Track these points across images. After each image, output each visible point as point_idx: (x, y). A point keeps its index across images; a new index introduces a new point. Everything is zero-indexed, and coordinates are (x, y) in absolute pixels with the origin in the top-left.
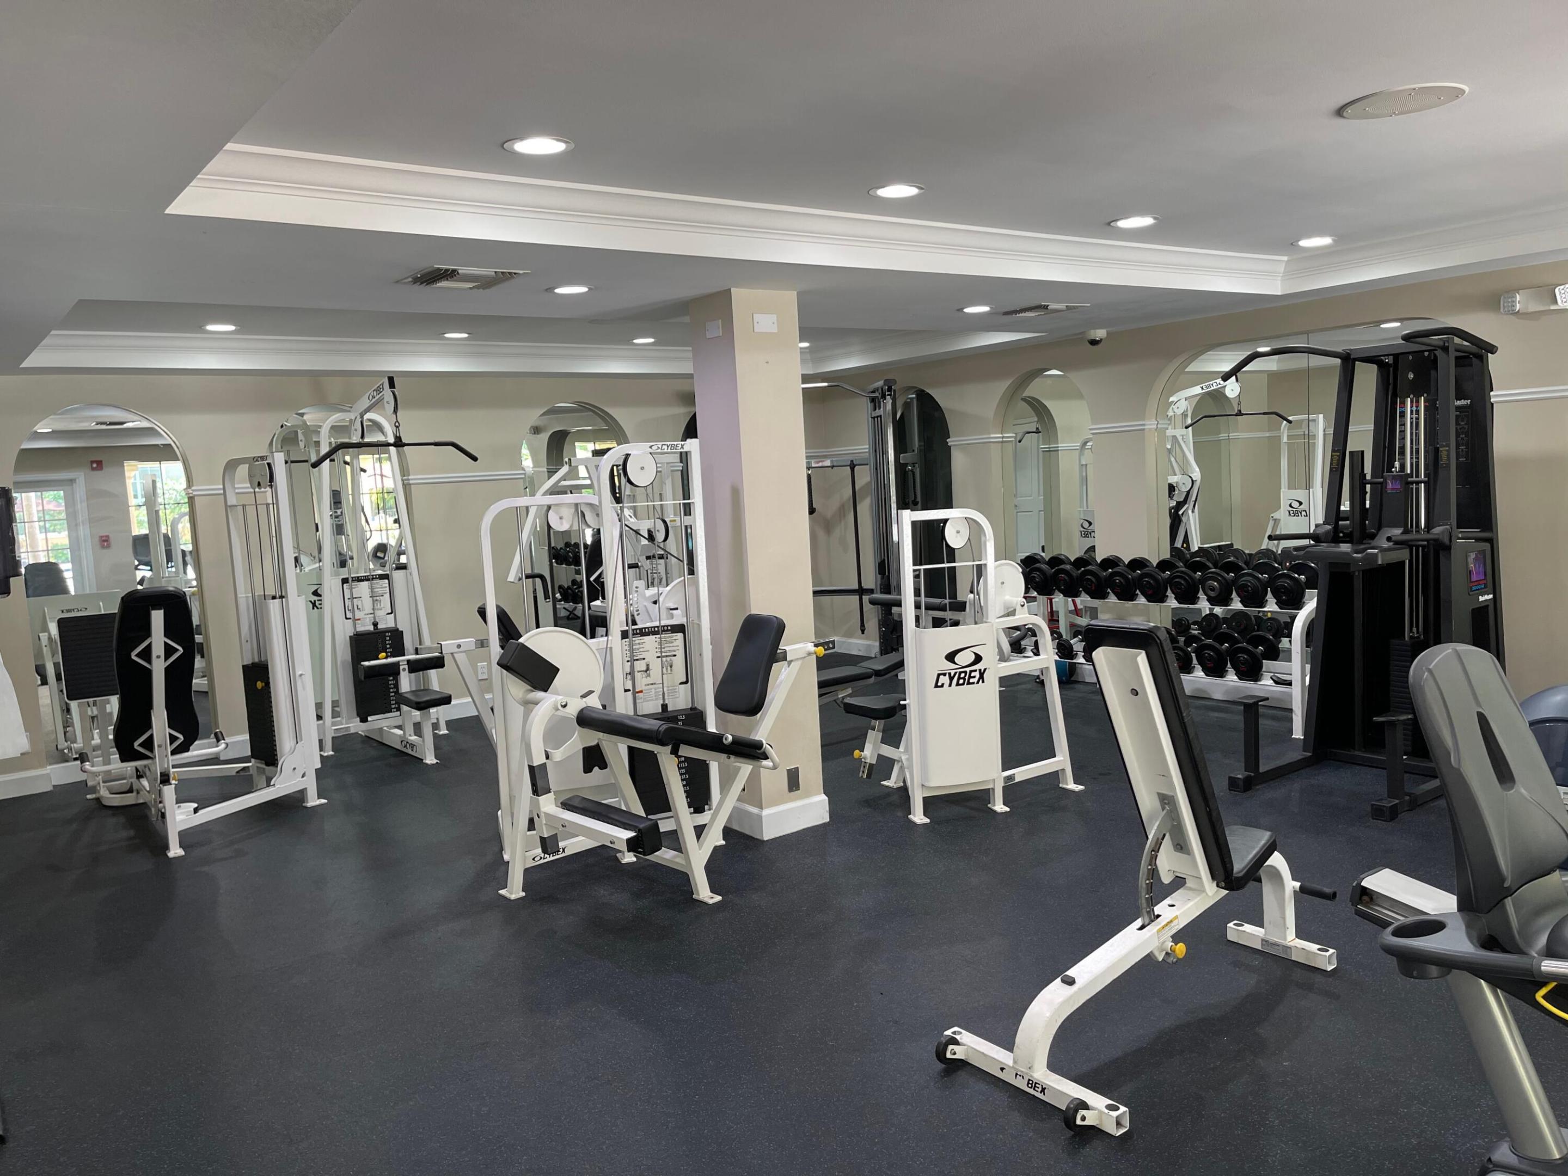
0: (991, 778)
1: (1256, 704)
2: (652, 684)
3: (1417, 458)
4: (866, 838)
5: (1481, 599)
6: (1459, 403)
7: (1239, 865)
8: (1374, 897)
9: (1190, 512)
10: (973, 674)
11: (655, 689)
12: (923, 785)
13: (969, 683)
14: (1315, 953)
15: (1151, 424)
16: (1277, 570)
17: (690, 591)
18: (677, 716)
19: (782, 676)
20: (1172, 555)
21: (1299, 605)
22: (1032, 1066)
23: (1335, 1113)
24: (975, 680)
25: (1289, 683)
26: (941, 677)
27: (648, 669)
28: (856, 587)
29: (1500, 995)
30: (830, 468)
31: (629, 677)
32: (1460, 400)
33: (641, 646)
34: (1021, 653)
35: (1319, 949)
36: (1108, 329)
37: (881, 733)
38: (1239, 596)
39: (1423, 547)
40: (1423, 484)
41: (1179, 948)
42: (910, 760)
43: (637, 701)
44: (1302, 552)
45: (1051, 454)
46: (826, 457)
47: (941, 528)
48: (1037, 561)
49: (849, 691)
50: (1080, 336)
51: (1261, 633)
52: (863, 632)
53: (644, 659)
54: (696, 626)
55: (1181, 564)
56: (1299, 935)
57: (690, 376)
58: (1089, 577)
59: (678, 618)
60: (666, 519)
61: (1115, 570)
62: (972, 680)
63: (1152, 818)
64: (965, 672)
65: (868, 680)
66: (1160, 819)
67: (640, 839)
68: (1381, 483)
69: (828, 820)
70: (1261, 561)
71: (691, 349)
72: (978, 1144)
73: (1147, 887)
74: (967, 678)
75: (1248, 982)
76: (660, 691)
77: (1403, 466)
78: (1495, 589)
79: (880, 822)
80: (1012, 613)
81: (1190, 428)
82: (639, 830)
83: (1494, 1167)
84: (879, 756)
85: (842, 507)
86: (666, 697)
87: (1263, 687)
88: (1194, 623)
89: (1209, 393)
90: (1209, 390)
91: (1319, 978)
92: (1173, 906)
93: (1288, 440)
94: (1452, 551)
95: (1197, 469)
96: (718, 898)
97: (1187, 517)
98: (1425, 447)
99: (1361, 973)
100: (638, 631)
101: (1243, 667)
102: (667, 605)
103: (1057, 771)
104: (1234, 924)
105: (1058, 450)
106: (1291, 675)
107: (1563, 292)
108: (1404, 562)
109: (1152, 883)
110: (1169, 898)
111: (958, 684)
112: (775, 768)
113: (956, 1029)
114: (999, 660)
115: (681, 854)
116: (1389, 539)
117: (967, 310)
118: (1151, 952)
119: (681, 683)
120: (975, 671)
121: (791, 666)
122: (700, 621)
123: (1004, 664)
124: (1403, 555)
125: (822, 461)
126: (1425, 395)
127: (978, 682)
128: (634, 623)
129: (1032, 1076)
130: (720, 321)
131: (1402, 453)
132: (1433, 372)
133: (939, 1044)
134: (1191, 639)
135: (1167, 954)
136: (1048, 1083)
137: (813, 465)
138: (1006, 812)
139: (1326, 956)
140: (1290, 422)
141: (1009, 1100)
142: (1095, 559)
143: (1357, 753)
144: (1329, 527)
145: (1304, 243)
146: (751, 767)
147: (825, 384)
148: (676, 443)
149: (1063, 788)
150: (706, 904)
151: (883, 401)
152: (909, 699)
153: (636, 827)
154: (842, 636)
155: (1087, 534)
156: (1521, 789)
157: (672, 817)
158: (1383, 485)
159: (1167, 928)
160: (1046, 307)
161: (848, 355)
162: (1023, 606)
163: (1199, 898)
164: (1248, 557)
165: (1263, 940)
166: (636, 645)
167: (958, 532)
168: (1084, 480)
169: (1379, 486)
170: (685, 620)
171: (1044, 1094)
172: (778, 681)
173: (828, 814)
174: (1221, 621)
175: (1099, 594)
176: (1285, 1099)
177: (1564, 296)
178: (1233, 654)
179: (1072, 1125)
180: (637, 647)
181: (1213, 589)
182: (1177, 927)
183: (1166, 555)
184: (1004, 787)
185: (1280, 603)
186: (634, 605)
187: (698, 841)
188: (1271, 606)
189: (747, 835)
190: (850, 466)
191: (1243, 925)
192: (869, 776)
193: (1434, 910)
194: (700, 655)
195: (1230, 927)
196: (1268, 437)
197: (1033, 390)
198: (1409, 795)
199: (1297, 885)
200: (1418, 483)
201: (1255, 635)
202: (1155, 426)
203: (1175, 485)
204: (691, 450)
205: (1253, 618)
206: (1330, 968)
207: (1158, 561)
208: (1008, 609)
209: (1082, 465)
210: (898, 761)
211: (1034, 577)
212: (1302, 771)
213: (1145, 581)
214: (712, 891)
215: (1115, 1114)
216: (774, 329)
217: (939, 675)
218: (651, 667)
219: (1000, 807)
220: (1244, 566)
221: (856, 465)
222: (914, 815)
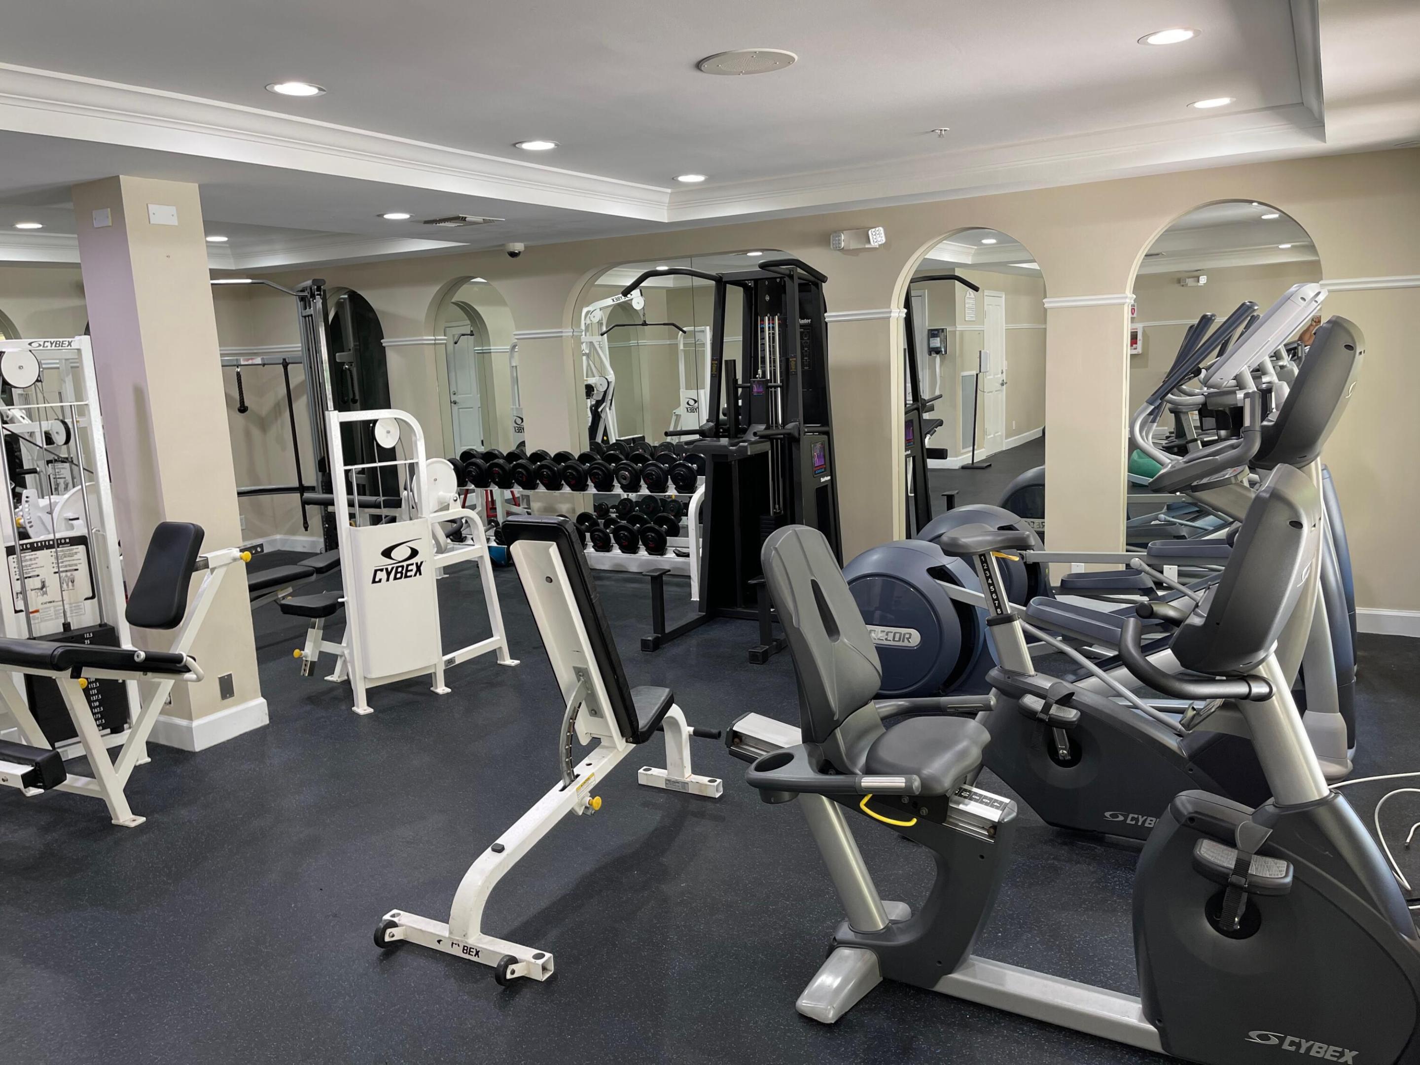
0: (432, 663)
1: (661, 576)
2: (50, 602)
3: (774, 366)
4: (308, 736)
5: (823, 480)
6: (803, 322)
7: (643, 721)
8: (743, 738)
9: (608, 409)
10: (410, 568)
11: (55, 607)
12: (365, 678)
13: (406, 577)
14: (706, 785)
15: (567, 332)
16: (675, 460)
17: (91, 499)
18: (84, 635)
19: (204, 585)
20: (591, 449)
21: (692, 490)
22: (466, 934)
23: (721, 920)
24: (413, 573)
25: (687, 555)
26: (379, 572)
27: (43, 586)
28: (296, 484)
29: (837, 806)
30: (261, 366)
31: (20, 596)
32: (804, 319)
33: (33, 562)
34: (462, 542)
35: (710, 781)
36: (526, 243)
37: (322, 631)
38: (646, 484)
39: (781, 439)
40: (779, 389)
41: (596, 802)
42: (351, 654)
43: (32, 622)
44: (692, 446)
45: (484, 356)
46: (256, 354)
47: (371, 429)
48: (473, 456)
49: (290, 590)
50: (501, 248)
51: (665, 514)
52: (306, 529)
53: (38, 576)
54: (100, 538)
55: (599, 457)
56: (695, 771)
57: (77, 266)
58: (520, 470)
59: (79, 530)
60: (66, 420)
61: (543, 463)
62: (409, 574)
63: (569, 691)
64: (402, 567)
65: (311, 577)
66: (576, 689)
67: (39, 772)
68: (749, 387)
69: (267, 722)
70: (663, 453)
71: (76, 236)
72: (415, 1018)
73: (567, 752)
74: (404, 572)
75: (653, 819)
76: (61, 609)
77: (764, 373)
78: (832, 473)
79: (323, 717)
80: (447, 508)
81: (606, 335)
82: (36, 764)
83: (838, 944)
84: (321, 653)
85: (277, 406)
86: (68, 614)
87: (667, 559)
88: (613, 507)
89: (619, 305)
90: (618, 302)
91: (710, 805)
92: (590, 764)
93: (684, 347)
94: (801, 443)
95: (612, 372)
96: (142, 820)
97: (605, 414)
98: (780, 358)
99: (741, 796)
100: (28, 546)
101: (651, 545)
102: (65, 515)
103: (495, 650)
104: (644, 770)
105: (490, 352)
106: (688, 548)
107: (874, 233)
108: (767, 452)
109: (571, 747)
110: (587, 758)
111: (395, 578)
112: (199, 679)
113: (395, 911)
114: (437, 552)
115: (94, 780)
116: (755, 434)
117: (387, 216)
118: (573, 808)
119: (87, 599)
120: (412, 564)
121: (214, 573)
122: (104, 531)
123: (441, 556)
124: (766, 446)
125: (252, 359)
126: (779, 314)
127: (415, 575)
128: (27, 536)
129: (466, 943)
130: (109, 209)
131: (763, 362)
132: (783, 296)
133: (377, 931)
134: (609, 522)
135: (586, 807)
136: (480, 945)
137: (242, 363)
138: (448, 693)
139: (714, 786)
140: (684, 332)
141: (446, 969)
142: (525, 454)
143: (739, 609)
144: (711, 424)
145: (683, 179)
146: (173, 681)
147: (249, 281)
148: (61, 340)
149: (501, 665)
150: (127, 828)
151: (313, 301)
152: (348, 597)
153: (34, 760)
154: (286, 534)
155: (520, 430)
156: (844, 639)
157: (79, 742)
158: (750, 388)
159: (586, 784)
160: (464, 219)
161: (273, 252)
162: (455, 501)
163: (611, 755)
164: (653, 450)
165: (666, 780)
166: (26, 561)
167: (388, 432)
168: (515, 381)
169: (748, 389)
170: (87, 531)
171: (478, 957)
172: (200, 590)
173: (268, 717)
174: (634, 504)
175: (529, 485)
176: (682, 916)
177: (875, 237)
178: (643, 533)
179: (503, 980)
180: (28, 563)
181: (625, 479)
182: (594, 782)
183: (586, 449)
184: (445, 671)
185: (678, 489)
186: (24, 516)
187: (113, 765)
188: (672, 491)
189: (176, 749)
190: (282, 364)
191: (651, 769)
192: (311, 673)
193: (786, 743)
194: (108, 567)
195: (640, 773)
196: (669, 344)
197: (463, 294)
198: (776, 640)
199: (691, 729)
200: (776, 387)
201: (660, 516)
202: (571, 334)
203: (594, 386)
204: (81, 348)
205: (659, 501)
206: (717, 795)
207: (579, 454)
208: (442, 504)
209: (513, 367)
210: (341, 656)
211: (471, 471)
212: (699, 628)
213: (569, 472)
214: (133, 813)
215: (540, 962)
216: (174, 222)
217: (376, 571)
218: (47, 584)
219: (441, 689)
220: (649, 457)
221: (289, 363)
222: (358, 707)
